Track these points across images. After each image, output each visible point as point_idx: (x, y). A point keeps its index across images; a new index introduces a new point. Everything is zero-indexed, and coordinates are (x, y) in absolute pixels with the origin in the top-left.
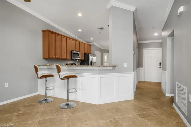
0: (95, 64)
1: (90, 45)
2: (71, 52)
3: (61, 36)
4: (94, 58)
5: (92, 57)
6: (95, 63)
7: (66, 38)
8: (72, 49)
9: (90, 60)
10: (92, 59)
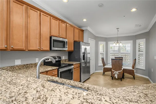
0: (89, 55)
1: (83, 31)
2: (51, 38)
3: (25, 5)
4: (88, 48)
5: (85, 47)
6: (89, 53)
7: (38, 12)
8: (53, 34)
9: (83, 50)
10: (85, 49)
